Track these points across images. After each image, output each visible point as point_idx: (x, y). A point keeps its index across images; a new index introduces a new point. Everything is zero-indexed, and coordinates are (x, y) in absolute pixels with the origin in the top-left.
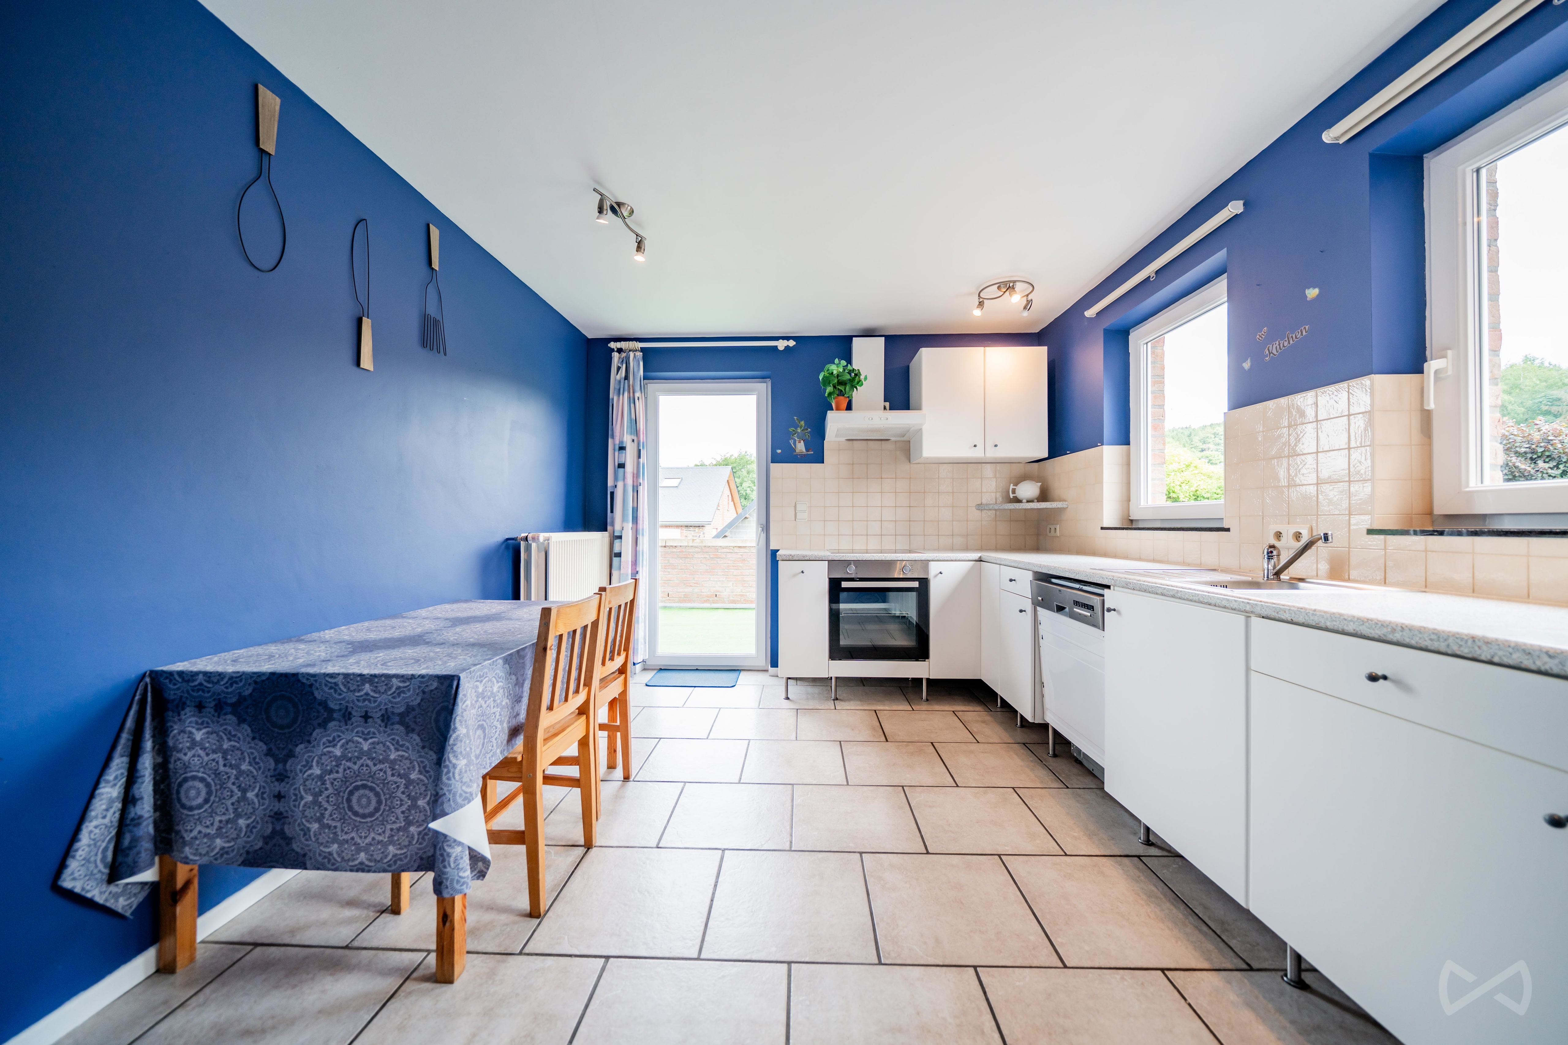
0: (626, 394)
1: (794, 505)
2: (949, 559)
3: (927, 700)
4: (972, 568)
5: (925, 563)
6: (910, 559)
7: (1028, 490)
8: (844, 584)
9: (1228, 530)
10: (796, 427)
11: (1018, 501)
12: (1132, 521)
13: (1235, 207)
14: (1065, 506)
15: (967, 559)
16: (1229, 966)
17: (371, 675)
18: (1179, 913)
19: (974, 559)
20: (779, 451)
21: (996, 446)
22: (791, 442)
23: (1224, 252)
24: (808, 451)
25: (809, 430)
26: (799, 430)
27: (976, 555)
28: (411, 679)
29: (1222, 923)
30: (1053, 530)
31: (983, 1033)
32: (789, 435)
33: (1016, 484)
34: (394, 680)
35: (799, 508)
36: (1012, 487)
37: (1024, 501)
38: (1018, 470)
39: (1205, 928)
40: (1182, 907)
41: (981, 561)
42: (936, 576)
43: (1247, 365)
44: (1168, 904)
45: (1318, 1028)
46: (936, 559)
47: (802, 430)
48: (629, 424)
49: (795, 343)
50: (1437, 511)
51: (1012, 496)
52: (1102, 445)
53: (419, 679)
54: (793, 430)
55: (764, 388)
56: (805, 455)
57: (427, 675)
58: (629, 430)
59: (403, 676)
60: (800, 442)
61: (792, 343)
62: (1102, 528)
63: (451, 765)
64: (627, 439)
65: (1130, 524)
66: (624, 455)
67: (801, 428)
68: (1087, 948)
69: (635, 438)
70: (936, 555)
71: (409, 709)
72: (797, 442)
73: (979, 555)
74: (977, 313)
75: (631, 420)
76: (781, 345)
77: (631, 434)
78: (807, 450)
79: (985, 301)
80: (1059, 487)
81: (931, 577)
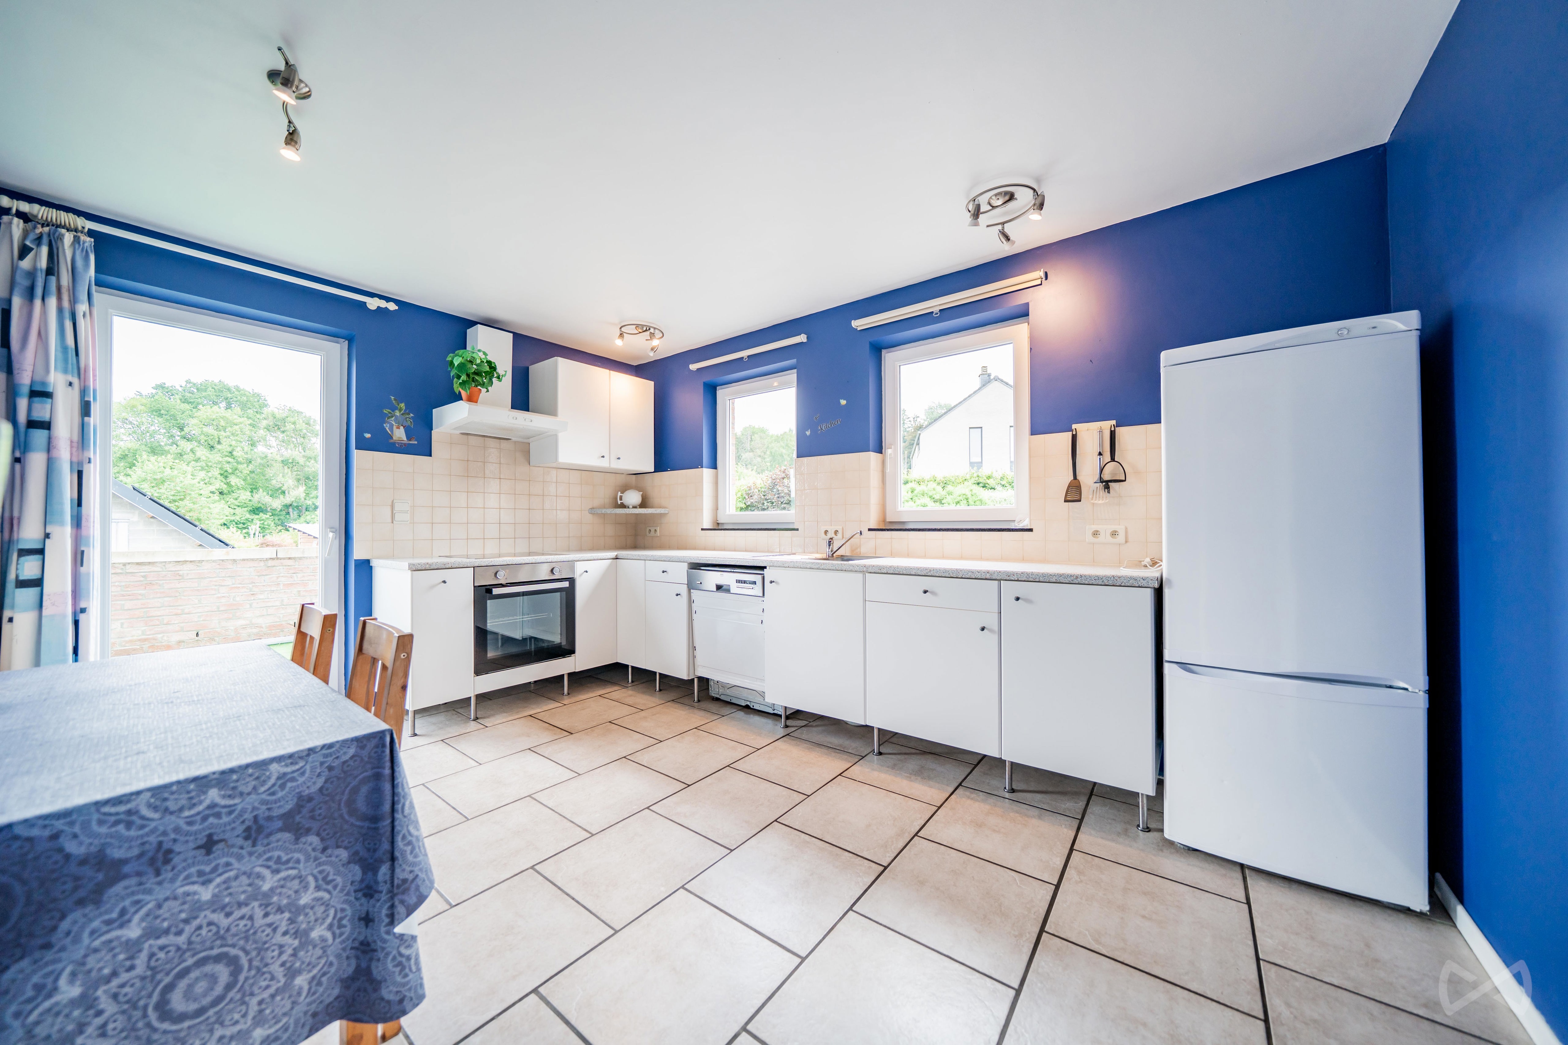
0: (52, 302)
1: (390, 503)
2: (592, 558)
3: (569, 694)
4: (611, 565)
5: (571, 564)
6: (559, 560)
7: (632, 498)
8: (496, 591)
9: (797, 530)
10: (394, 409)
11: (623, 506)
12: (718, 524)
13: (802, 338)
14: (667, 512)
15: (607, 557)
16: (857, 760)
17: (223, 773)
18: (824, 750)
19: (612, 557)
20: (368, 435)
21: (619, 458)
22: (387, 427)
23: (795, 360)
24: (410, 440)
25: (412, 415)
26: (397, 413)
27: (613, 554)
28: (308, 755)
29: (841, 746)
30: (653, 530)
31: (808, 842)
32: (383, 418)
33: (622, 493)
34: (275, 768)
35: (397, 507)
36: (619, 494)
37: (631, 507)
38: (621, 479)
39: (838, 751)
40: (823, 747)
41: (617, 559)
42: (581, 575)
43: (808, 433)
44: (818, 749)
45: (895, 765)
46: (582, 559)
47: (402, 414)
48: (60, 355)
49: (397, 308)
50: (888, 520)
51: (619, 502)
52: (702, 467)
53: (324, 752)
54: (390, 413)
55: (337, 350)
56: (405, 444)
57: (337, 742)
58: (60, 365)
59: (291, 756)
60: (398, 428)
61: (392, 307)
62: (702, 529)
63: (414, 840)
64: (57, 380)
65: (718, 527)
66: (48, 406)
67: (400, 411)
68: (808, 783)
69: (75, 381)
70: (582, 555)
71: (303, 801)
72: (395, 427)
73: (616, 554)
74: (619, 342)
75: (64, 348)
76: (373, 304)
77: (65, 371)
78: (409, 438)
79: (624, 334)
80: (655, 496)
81: (576, 576)
